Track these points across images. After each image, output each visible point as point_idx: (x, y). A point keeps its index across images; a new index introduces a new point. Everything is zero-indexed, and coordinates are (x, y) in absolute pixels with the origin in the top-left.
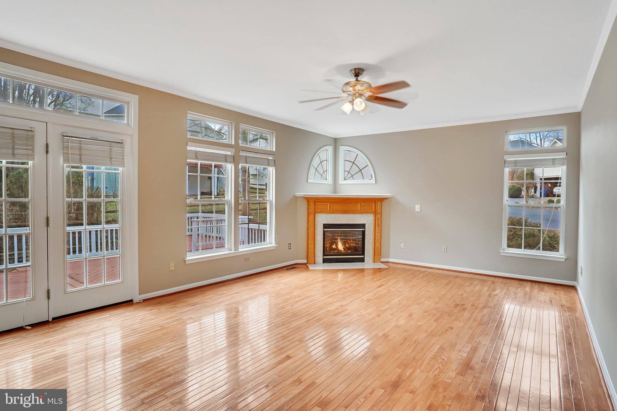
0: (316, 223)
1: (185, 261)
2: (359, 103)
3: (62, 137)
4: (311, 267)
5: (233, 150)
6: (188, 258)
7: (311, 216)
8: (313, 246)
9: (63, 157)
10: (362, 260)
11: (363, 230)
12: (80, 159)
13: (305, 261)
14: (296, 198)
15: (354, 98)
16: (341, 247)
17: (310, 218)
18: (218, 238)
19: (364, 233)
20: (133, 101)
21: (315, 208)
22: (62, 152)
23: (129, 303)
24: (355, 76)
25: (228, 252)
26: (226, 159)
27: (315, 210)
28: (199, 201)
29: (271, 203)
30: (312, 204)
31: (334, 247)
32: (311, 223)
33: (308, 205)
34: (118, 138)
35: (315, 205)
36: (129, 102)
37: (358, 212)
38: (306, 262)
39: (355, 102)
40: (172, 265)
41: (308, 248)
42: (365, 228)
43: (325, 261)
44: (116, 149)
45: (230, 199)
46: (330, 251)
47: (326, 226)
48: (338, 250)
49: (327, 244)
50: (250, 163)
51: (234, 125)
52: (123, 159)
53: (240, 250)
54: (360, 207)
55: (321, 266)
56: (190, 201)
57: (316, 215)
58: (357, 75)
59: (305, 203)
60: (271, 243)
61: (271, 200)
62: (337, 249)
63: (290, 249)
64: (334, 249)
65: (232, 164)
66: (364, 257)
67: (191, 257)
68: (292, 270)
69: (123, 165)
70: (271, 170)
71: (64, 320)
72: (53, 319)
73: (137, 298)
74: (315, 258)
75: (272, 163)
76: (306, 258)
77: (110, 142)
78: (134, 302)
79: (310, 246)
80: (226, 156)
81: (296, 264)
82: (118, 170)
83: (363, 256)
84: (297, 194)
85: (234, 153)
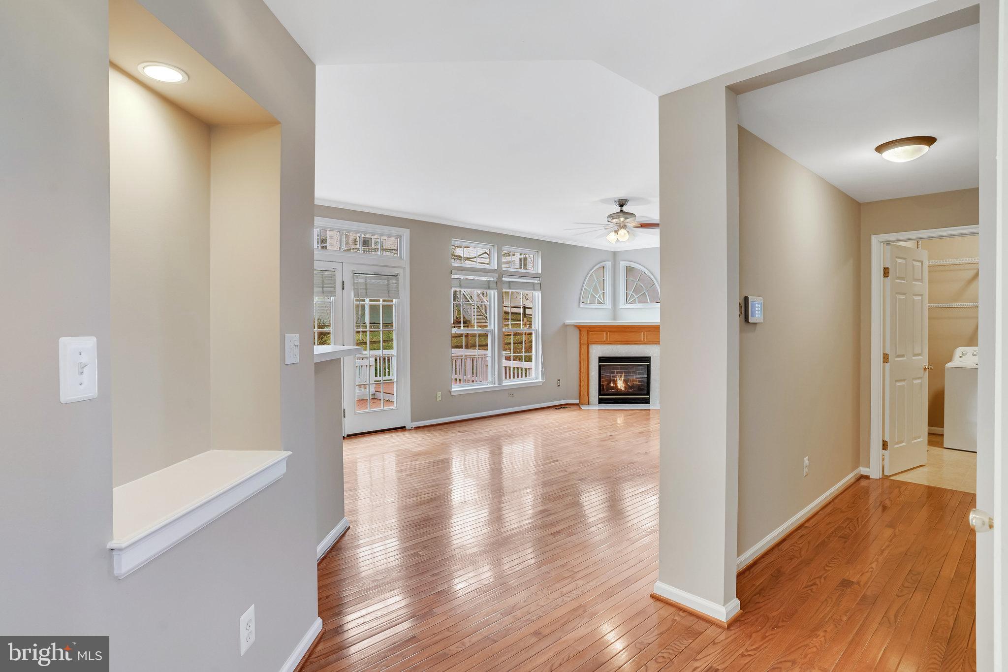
0: (590, 356)
1: (450, 392)
2: (623, 234)
3: (352, 274)
4: (583, 407)
5: (496, 275)
6: (453, 390)
7: (584, 348)
8: (586, 384)
9: (354, 292)
10: (647, 401)
11: (647, 365)
12: (366, 293)
13: (577, 401)
14: (566, 326)
15: (619, 228)
16: (621, 385)
17: (582, 350)
18: (458, 380)
19: (649, 367)
20: (405, 234)
21: (588, 338)
22: (353, 287)
23: (403, 429)
24: (620, 206)
25: (492, 386)
26: (488, 285)
27: (588, 340)
28: (463, 330)
29: (537, 331)
30: (585, 333)
31: (612, 385)
32: (584, 356)
33: (580, 334)
34: (394, 271)
35: (588, 334)
36: (401, 236)
37: (640, 343)
38: (578, 403)
39: (619, 232)
40: (439, 394)
41: (580, 385)
42: (650, 362)
43: (601, 401)
44: (393, 282)
45: (493, 328)
46: (608, 390)
47: (601, 359)
48: (618, 389)
49: (603, 381)
50: (512, 289)
51: (496, 248)
52: (398, 291)
53: (504, 384)
54: (644, 336)
55: (595, 407)
56: (454, 331)
57: (590, 346)
58: (621, 206)
59: (577, 332)
60: (536, 378)
61: (537, 328)
62: (616, 387)
63: (559, 386)
64: (613, 388)
65: (495, 291)
66: (649, 398)
67: (456, 388)
68: (561, 409)
69: (398, 297)
70: (538, 295)
71: (353, 438)
72: (348, 436)
73: (410, 425)
74: (589, 397)
75: (538, 287)
76: (579, 397)
77: (388, 275)
78: (407, 428)
79: (583, 383)
80: (489, 282)
81: (567, 404)
82: (392, 301)
83: (648, 396)
84: (567, 321)
85: (497, 278)
